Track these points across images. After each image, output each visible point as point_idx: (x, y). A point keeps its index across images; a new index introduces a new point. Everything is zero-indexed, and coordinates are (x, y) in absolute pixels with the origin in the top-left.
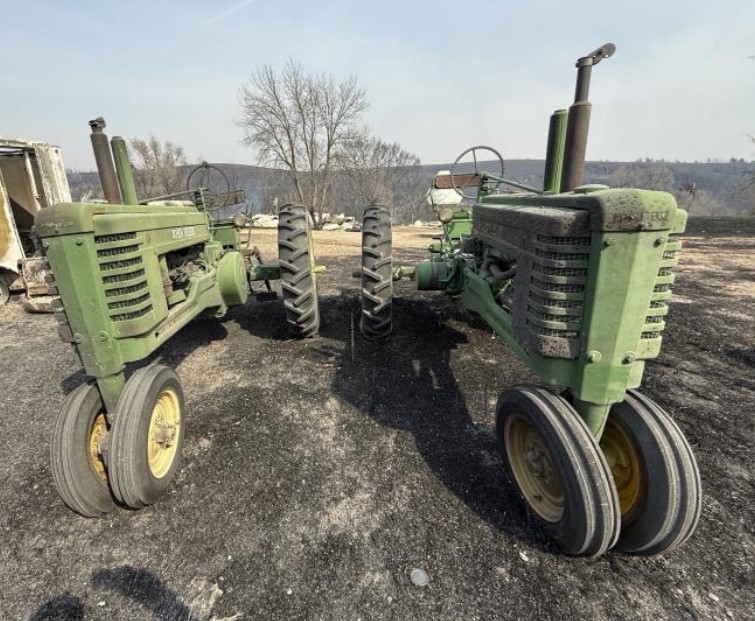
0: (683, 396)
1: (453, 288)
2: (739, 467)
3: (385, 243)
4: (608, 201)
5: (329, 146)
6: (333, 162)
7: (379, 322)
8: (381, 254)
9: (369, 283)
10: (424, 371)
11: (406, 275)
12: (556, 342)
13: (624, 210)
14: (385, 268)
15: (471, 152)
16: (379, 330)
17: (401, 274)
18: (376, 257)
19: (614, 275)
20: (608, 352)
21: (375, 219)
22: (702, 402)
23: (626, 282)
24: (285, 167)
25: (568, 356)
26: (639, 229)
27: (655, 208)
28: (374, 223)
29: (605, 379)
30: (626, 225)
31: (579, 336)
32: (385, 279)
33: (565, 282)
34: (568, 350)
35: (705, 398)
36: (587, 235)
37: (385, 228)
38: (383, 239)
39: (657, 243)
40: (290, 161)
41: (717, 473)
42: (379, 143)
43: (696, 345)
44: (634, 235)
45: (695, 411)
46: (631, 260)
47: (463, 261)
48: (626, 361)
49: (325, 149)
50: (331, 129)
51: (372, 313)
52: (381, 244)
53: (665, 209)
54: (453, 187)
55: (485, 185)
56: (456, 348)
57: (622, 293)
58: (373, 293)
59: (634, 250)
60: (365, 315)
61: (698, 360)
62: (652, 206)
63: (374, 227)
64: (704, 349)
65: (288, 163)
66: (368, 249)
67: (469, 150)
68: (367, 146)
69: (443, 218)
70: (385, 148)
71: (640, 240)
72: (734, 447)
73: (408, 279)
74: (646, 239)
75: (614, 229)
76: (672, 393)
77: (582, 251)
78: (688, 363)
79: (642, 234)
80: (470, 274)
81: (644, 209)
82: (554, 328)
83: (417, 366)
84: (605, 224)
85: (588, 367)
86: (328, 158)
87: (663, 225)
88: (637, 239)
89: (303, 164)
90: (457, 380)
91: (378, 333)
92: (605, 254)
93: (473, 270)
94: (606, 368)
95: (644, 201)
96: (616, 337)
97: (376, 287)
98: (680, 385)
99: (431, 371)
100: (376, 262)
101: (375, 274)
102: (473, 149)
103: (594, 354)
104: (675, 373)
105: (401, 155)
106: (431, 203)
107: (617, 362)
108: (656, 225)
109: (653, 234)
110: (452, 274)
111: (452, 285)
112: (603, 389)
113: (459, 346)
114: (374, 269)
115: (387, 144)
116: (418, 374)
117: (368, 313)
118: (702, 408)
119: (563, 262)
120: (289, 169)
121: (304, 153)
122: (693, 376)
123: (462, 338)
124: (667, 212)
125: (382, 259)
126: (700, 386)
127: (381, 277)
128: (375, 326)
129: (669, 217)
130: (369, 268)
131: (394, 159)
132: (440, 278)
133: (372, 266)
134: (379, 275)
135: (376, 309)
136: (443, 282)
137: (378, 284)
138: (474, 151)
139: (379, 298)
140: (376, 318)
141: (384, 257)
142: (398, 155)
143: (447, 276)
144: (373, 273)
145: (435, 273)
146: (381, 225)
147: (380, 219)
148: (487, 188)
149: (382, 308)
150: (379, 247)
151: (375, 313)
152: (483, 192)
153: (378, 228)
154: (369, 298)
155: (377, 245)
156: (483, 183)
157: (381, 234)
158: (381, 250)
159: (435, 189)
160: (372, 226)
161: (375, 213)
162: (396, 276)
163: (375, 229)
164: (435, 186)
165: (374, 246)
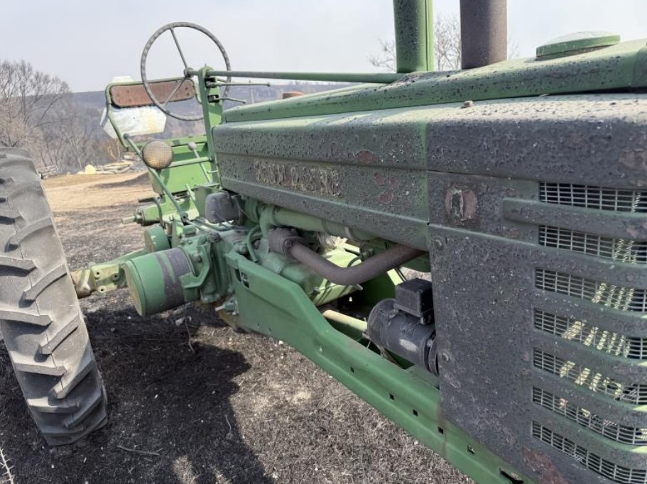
1: (213, 293)
3: (37, 233)
7: (77, 410)
8: (36, 262)
9: (24, 338)
11: (105, 282)
14: (55, 290)
15: (169, 31)
16: (81, 422)
17: (94, 281)
18: (25, 271)
32: (61, 317)
37: (29, 199)
38: (30, 224)
47: (219, 239)
51: (54, 400)
52: (27, 239)
55: (213, 92)
58: (42, 357)
60: (36, 408)
67: (164, 30)
69: (154, 162)
73: (113, 286)
80: (244, 264)
93: (247, 255)
97: (46, 340)
101: (31, 314)
102: (171, 28)
106: (114, 136)
110: (205, 270)
111: (210, 289)
114: (26, 303)
117: (42, 403)
127: (52, 316)
128: (69, 422)
130: (12, 302)
131: (28, 84)
132: (183, 282)
133: (19, 296)
134: (44, 313)
135: (60, 389)
136: (192, 289)
137: (47, 332)
138: (172, 31)
139: (59, 364)
140: (65, 405)
141: (46, 267)
142: (32, 77)
143: (197, 274)
144: (25, 311)
145: (172, 274)
146: (18, 194)
147: (10, 180)
148: (217, 96)
149: (74, 380)
150: (23, 249)
151: (59, 397)
152: (213, 104)
153: (10, 202)
154: (36, 371)
155: (17, 243)
156: (208, 87)
157: (21, 214)
158: (32, 254)
159: (114, 109)
162: (86, 289)
163: (4, 206)
164: (114, 104)
165: (11, 248)
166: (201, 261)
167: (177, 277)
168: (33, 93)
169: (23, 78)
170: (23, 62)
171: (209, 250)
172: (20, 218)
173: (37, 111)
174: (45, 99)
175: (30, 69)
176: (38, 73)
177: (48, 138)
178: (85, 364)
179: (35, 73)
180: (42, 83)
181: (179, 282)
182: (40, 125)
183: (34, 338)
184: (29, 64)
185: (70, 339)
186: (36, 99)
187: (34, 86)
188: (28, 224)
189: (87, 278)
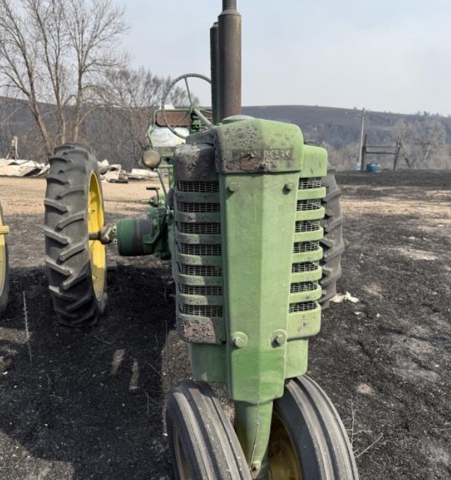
3: (74, 193)
4: (226, 133)
5: (81, 73)
7: (75, 301)
8: (69, 208)
9: (53, 248)
10: (126, 364)
12: (197, 322)
13: (244, 146)
14: (75, 227)
16: (76, 311)
18: (61, 212)
19: (244, 231)
20: (253, 332)
21: (64, 161)
23: (259, 240)
24: (21, 96)
25: (213, 341)
26: (261, 172)
27: (277, 145)
28: (62, 167)
29: (255, 370)
30: (247, 165)
31: (218, 312)
32: (75, 242)
34: (212, 333)
35: (426, 368)
36: (213, 179)
37: (76, 173)
38: (72, 187)
39: (286, 190)
40: (28, 87)
42: (149, 76)
43: (430, 306)
44: (257, 179)
45: (413, 385)
46: (260, 211)
48: (275, 343)
49: (76, 77)
50: (82, 52)
51: (62, 290)
52: (67, 195)
53: (288, 145)
55: (195, 123)
57: (255, 254)
58: (60, 262)
59: (261, 198)
60: (52, 292)
61: (428, 324)
62: (273, 141)
63: (61, 172)
64: (435, 311)
65: (25, 92)
66: (52, 201)
67: (180, 78)
68: (135, 77)
70: (157, 82)
71: (266, 185)
74: (272, 184)
75: (234, 171)
77: (211, 200)
78: (420, 327)
79: (267, 178)
81: (263, 144)
82: (193, 303)
83: (118, 358)
84: (225, 163)
85: (235, 353)
86: (80, 89)
87: (289, 165)
88: (262, 184)
89: (45, 94)
91: (75, 316)
92: (231, 204)
94: (254, 354)
95: (265, 134)
96: (258, 312)
97: (64, 253)
98: (406, 354)
99: (136, 364)
100: (62, 220)
101: (60, 236)
102: (185, 77)
103: (238, 336)
107: (266, 345)
108: (281, 166)
109: (280, 177)
110: (157, 233)
111: (160, 248)
112: (256, 383)
114: (59, 229)
115: (160, 77)
117: (55, 290)
119: (193, 215)
120: (26, 98)
121: (47, 79)
122: (421, 343)
124: (291, 149)
125: (71, 216)
126: (425, 354)
127: (69, 240)
128: (69, 307)
129: (295, 156)
130: (52, 228)
132: (143, 239)
133: (56, 225)
134: (65, 237)
135: (66, 283)
136: (149, 244)
137: (65, 249)
138: (186, 80)
139: (67, 269)
140: (67, 296)
141: (73, 213)
143: (153, 236)
144: (57, 234)
145: (138, 232)
146: (72, 170)
147: (70, 161)
148: (198, 125)
149: (74, 281)
150: (64, 200)
151: (65, 288)
152: (194, 130)
153: (66, 173)
154: (54, 268)
155: (61, 195)
156: (193, 119)
157: (69, 181)
158: (67, 204)
159: (156, 126)
160: (58, 171)
161: (65, 154)
162: (106, 239)
163: (62, 174)
164: (156, 123)
165: (59, 198)
166: (156, 228)
167: (141, 235)
171: (161, 222)
172: (67, 183)
178: (83, 274)
181: (141, 237)
183: (57, 249)
185: (77, 257)
188: (71, 187)
189: (108, 232)
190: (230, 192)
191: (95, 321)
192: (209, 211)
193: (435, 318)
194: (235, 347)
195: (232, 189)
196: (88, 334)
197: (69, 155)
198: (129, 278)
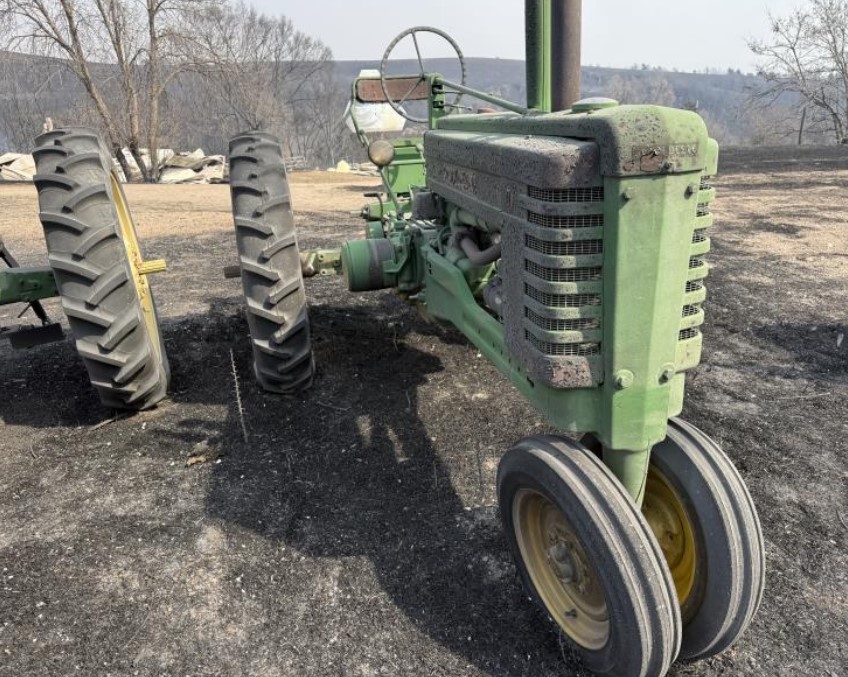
0: (721, 402)
1: (409, 282)
2: (787, 488)
3: (277, 207)
5: (152, 13)
6: (165, 46)
7: (290, 358)
8: (274, 229)
9: (259, 287)
10: (378, 432)
11: (327, 266)
12: (570, 363)
13: (645, 140)
14: (285, 255)
15: (411, 35)
16: (291, 371)
17: (318, 262)
18: (264, 236)
19: (639, 247)
20: (639, 370)
21: (253, 161)
22: (740, 406)
23: (655, 258)
24: (57, 53)
25: (589, 383)
26: (665, 172)
27: (682, 139)
28: (250, 169)
29: (640, 412)
30: (650, 165)
31: (601, 350)
32: (287, 277)
33: (574, 266)
34: (588, 374)
35: (742, 400)
36: (597, 184)
37: (274, 178)
38: (273, 198)
39: (689, 193)
40: (68, 39)
41: (768, 503)
42: (253, 14)
43: (725, 326)
44: (659, 181)
45: (735, 421)
46: (660, 221)
47: (419, 234)
48: (664, 379)
49: (144, 19)
51: (273, 344)
52: (269, 210)
53: (694, 139)
54: (387, 101)
55: (438, 98)
56: (425, 381)
57: (649, 274)
58: (269, 306)
59: (662, 204)
60: (258, 347)
61: (730, 348)
62: (678, 134)
63: (253, 177)
64: (732, 331)
65: (64, 46)
66: (247, 220)
67: (406, 33)
68: (231, 18)
69: (377, 158)
70: (265, 25)
71: (668, 189)
72: (779, 462)
73: (333, 271)
74: (675, 185)
75: (633, 173)
76: (709, 401)
77: (592, 212)
78: (720, 353)
79: (670, 179)
80: (433, 257)
81: (669, 138)
82: (566, 341)
83: (365, 426)
84: (622, 164)
85: (618, 395)
86: (154, 39)
87: (694, 163)
88: (664, 186)
89: (98, 49)
90: (434, 439)
91: (290, 377)
92: (624, 214)
93: (437, 250)
94: (640, 393)
95: (669, 125)
96: (648, 344)
97: (274, 293)
98: (714, 386)
99: (390, 432)
100: (266, 246)
101: (265, 269)
102: (413, 31)
103: (622, 374)
104: (708, 371)
105: (297, 39)
106: (354, 131)
107: (653, 382)
108: (686, 166)
109: (683, 178)
110: (403, 259)
111: (406, 276)
112: (640, 427)
113: (430, 377)
114: (263, 260)
115: (269, 17)
116: (368, 441)
117: (264, 344)
118: (741, 414)
119: (569, 232)
120: (66, 55)
121: (97, 23)
122: (727, 371)
123: (433, 364)
124: (697, 143)
125: (279, 240)
126: (735, 384)
127: (280, 275)
128: (282, 367)
129: (700, 152)
130: (253, 258)
131: (285, 47)
132: (384, 266)
133: (259, 254)
134: (275, 271)
135: (279, 335)
136: (391, 274)
137: (275, 287)
138: (414, 35)
139: (281, 314)
140: (281, 351)
141: (281, 235)
142: (291, 39)
143: (397, 262)
144: (261, 266)
145: (376, 258)
146: (266, 173)
147: (262, 160)
148: (442, 102)
149: (290, 331)
150: (265, 217)
151: (278, 342)
152: (437, 109)
153: (261, 178)
154: (263, 315)
155: (261, 211)
156: (435, 93)
157: (268, 189)
158: (271, 223)
159: (358, 103)
160: (247, 175)
161: (250, 149)
162: (310, 269)
163: (254, 180)
164: (358, 99)
165: (257, 215)
166: (401, 250)
167: (380, 261)
168: (289, 58)
169: (280, 39)
170: (284, 17)
171: (409, 242)
172: (266, 192)
173: (291, 83)
174: (302, 68)
175: (290, 29)
176: (298, 33)
177: (299, 120)
178: (301, 320)
179: (294, 33)
180: (301, 47)
181: (381, 266)
182: (291, 102)
183: (265, 289)
184: (290, 22)
185: (291, 297)
186: (292, 67)
187: (291, 51)
188: (271, 198)
189: (312, 260)
190: (625, 199)
191: (310, 384)
192: (587, 225)
193: (734, 340)
194: (619, 386)
195: (628, 196)
196: (307, 400)
197: (257, 151)
198: (331, 322)
